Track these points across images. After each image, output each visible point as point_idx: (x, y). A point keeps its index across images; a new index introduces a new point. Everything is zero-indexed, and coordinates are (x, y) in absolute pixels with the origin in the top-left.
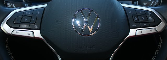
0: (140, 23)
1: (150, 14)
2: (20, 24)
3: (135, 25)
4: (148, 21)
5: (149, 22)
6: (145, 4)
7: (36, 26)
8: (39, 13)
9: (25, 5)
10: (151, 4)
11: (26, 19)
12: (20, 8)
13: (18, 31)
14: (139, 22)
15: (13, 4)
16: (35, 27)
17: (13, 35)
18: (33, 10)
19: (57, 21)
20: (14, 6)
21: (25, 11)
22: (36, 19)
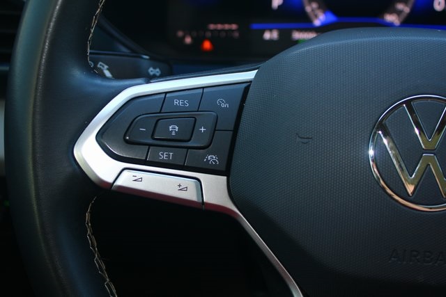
2: (150, 145)
7: (212, 158)
8: (223, 105)
9: (152, 71)
11: (174, 129)
12: (148, 82)
13: (139, 175)
15: (106, 67)
16: (208, 161)
17: (120, 187)
18: (201, 91)
19: (305, 140)
20: (108, 74)
21: (168, 95)
22: (215, 130)
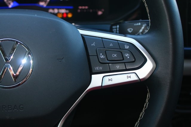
0: (110, 64)
1: (127, 47)
3: (101, 68)
4: (123, 59)
5: (124, 63)
6: (131, 30)
10: (141, 31)
14: (108, 62)
